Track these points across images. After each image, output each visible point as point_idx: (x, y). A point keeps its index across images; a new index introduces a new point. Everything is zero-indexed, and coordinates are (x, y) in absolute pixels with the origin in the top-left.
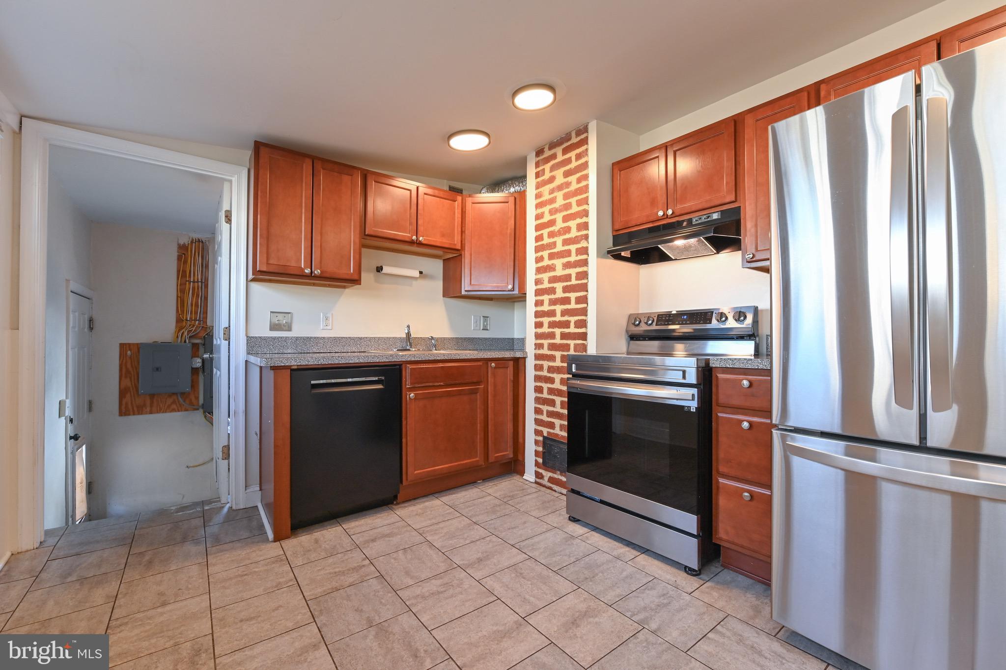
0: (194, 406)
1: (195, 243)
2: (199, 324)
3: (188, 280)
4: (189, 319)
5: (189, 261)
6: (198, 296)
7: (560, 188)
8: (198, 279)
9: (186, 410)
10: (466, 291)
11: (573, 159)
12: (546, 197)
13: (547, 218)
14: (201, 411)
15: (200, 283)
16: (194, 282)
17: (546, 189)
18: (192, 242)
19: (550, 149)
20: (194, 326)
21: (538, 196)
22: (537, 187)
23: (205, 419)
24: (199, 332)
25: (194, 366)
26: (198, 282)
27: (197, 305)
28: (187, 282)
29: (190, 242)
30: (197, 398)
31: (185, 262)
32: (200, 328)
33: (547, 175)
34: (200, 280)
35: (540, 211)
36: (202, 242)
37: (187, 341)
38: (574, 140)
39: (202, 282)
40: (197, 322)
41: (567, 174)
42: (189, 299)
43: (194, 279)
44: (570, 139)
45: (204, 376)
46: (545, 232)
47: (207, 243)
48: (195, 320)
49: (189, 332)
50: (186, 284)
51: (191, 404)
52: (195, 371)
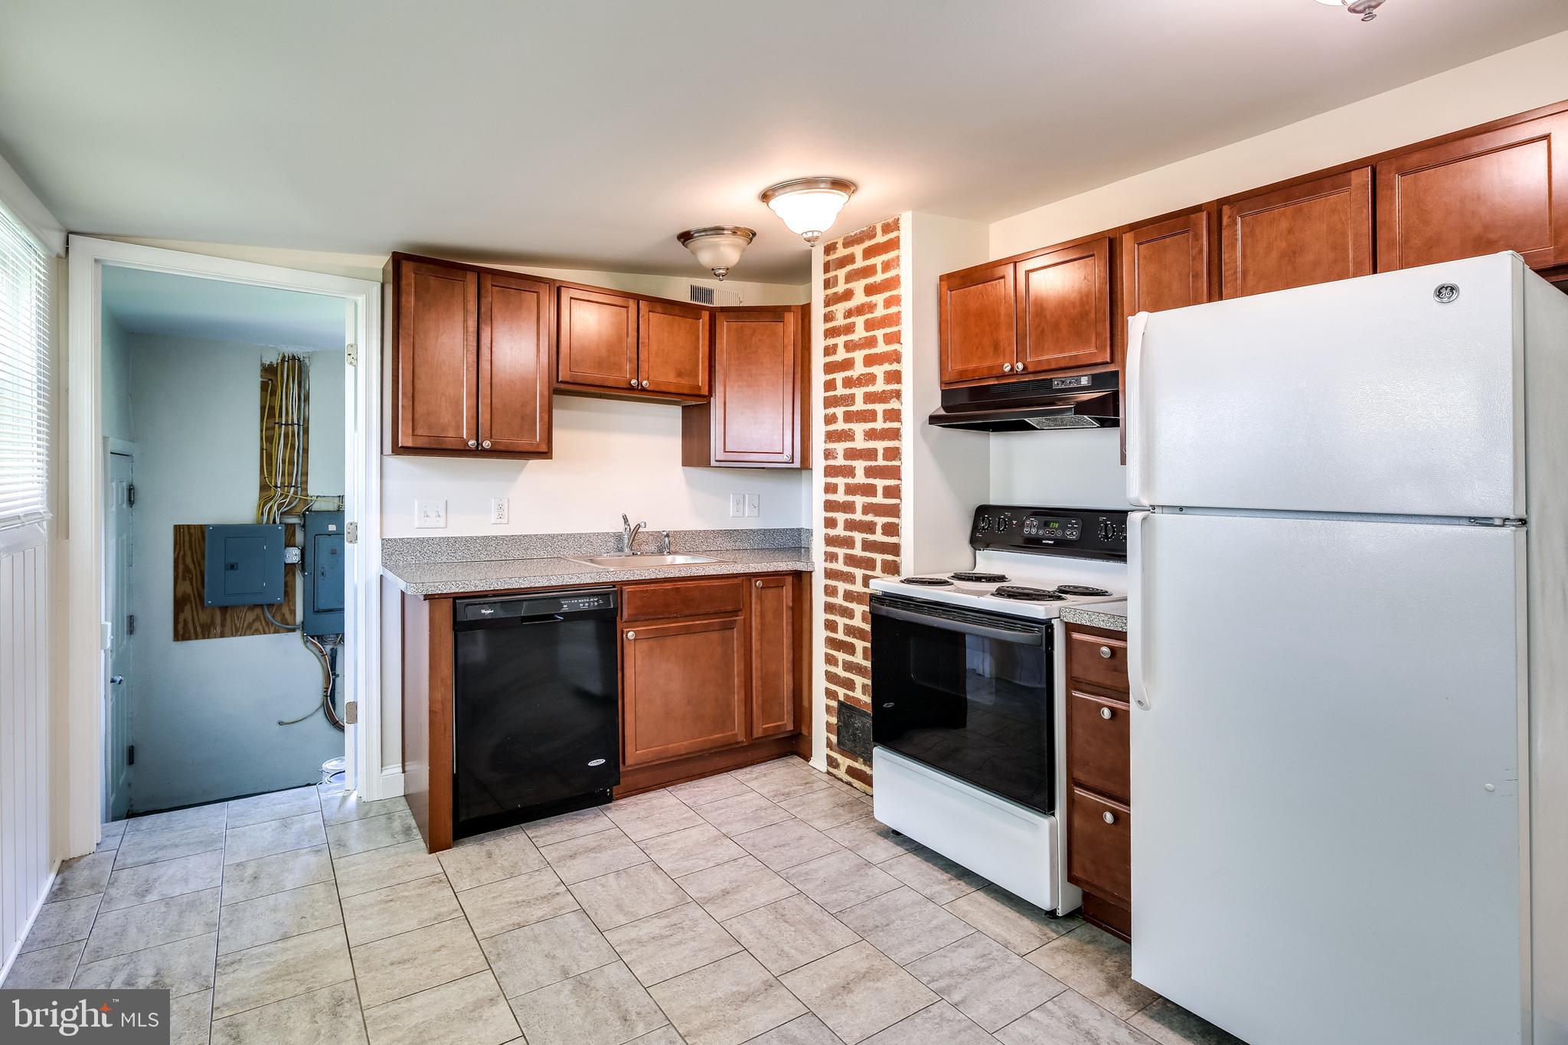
0: (288, 625)
1: (288, 361)
2: (296, 493)
3: (277, 421)
4: (279, 485)
5: (279, 392)
6: (293, 446)
7: (860, 310)
8: (293, 420)
9: (276, 631)
10: (716, 461)
11: (879, 268)
12: (840, 321)
13: (841, 355)
14: (298, 634)
15: (296, 427)
16: (287, 424)
17: (840, 308)
18: (283, 360)
19: (846, 245)
20: (287, 496)
21: (828, 318)
22: (827, 304)
23: (304, 647)
24: (295, 506)
25: (289, 561)
26: (293, 424)
27: (291, 463)
28: (277, 425)
29: (279, 361)
30: (293, 612)
31: (273, 393)
32: (298, 499)
33: (841, 288)
34: (296, 421)
35: (831, 342)
36: (299, 360)
37: (278, 521)
38: (880, 239)
39: (299, 425)
40: (293, 489)
41: (870, 290)
42: (280, 453)
43: (287, 420)
44: (874, 236)
45: (304, 576)
46: (839, 377)
47: (307, 361)
48: (290, 486)
49: (280, 506)
50: (274, 428)
51: (284, 621)
52: (290, 568)
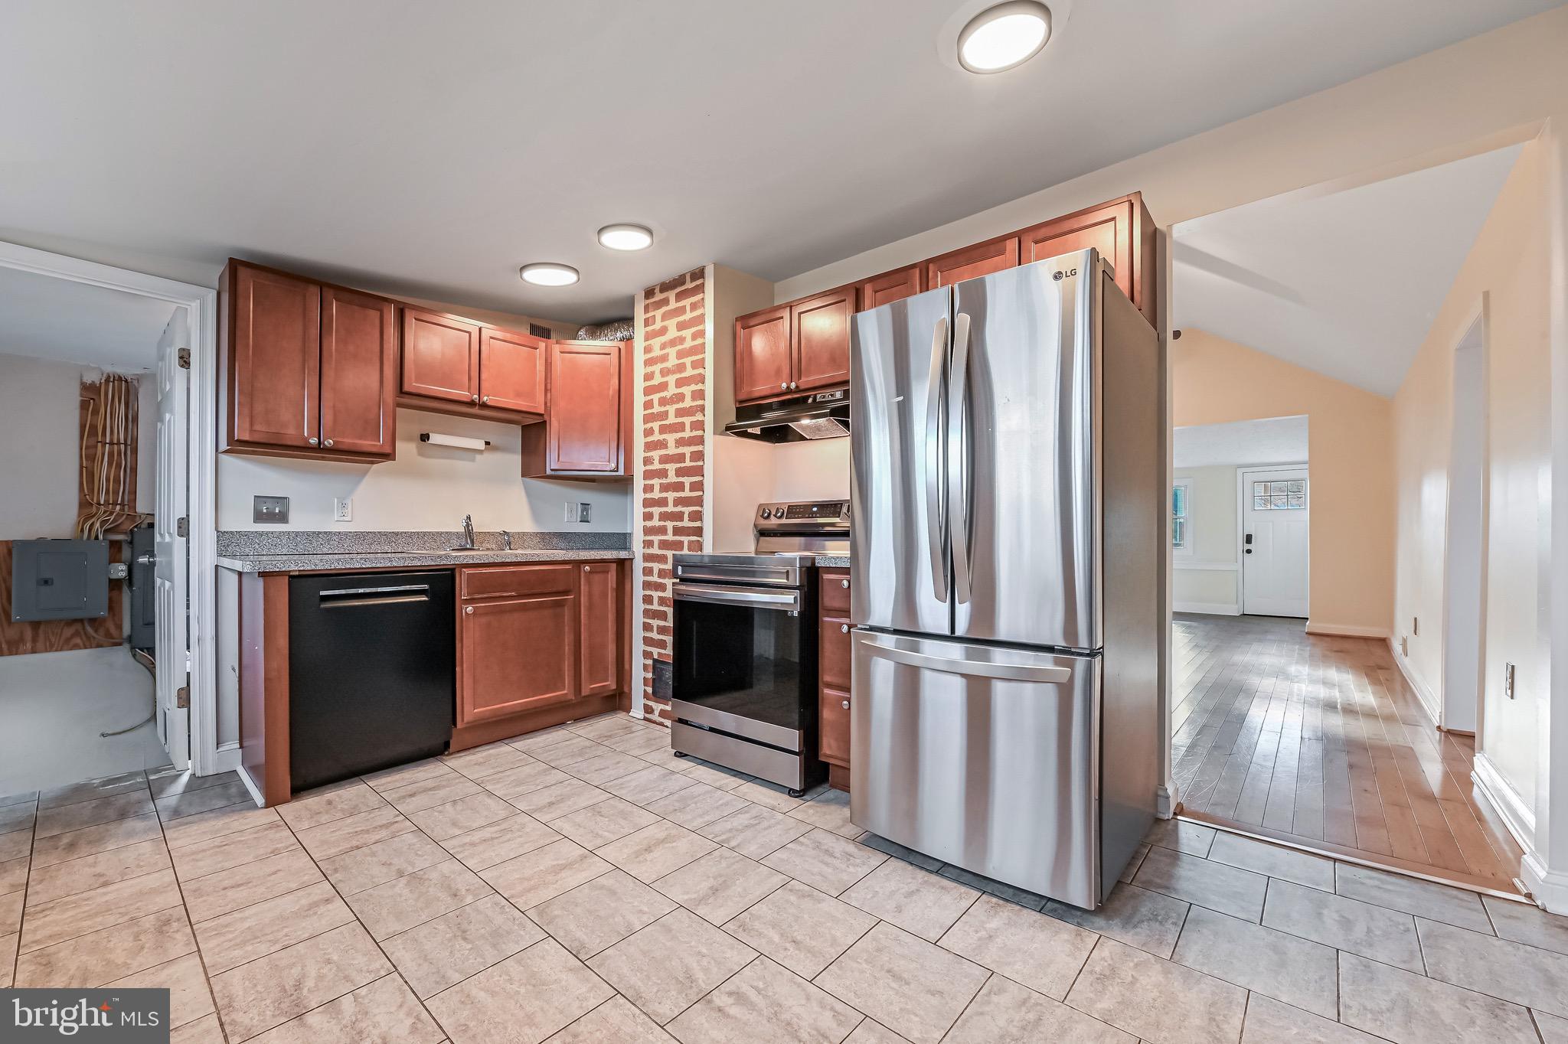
0: (114, 639)
1: (114, 382)
2: (122, 509)
3: (100, 440)
4: (102, 502)
5: (102, 410)
6: (119, 466)
7: (673, 343)
8: (118, 439)
9: (99, 646)
10: (552, 470)
11: (688, 308)
12: (657, 352)
13: (657, 380)
14: (126, 647)
15: (122, 447)
16: (111, 443)
17: (656, 343)
18: (107, 380)
19: (662, 291)
20: (111, 513)
21: (648, 350)
22: (647, 339)
23: (133, 658)
24: (120, 524)
25: (114, 577)
26: (119, 443)
27: (117, 481)
28: (99, 444)
29: (103, 381)
30: (120, 627)
31: (96, 412)
32: (124, 517)
33: (658, 325)
34: (122, 441)
35: (650, 369)
36: (126, 381)
37: (101, 537)
38: (689, 285)
39: (126, 444)
40: (118, 507)
41: (681, 326)
42: (104, 471)
43: (111, 439)
44: (683, 283)
45: (131, 591)
46: (656, 397)
47: (135, 383)
48: (115, 504)
49: (103, 523)
50: (96, 447)
51: (108, 635)
52: (115, 585)
